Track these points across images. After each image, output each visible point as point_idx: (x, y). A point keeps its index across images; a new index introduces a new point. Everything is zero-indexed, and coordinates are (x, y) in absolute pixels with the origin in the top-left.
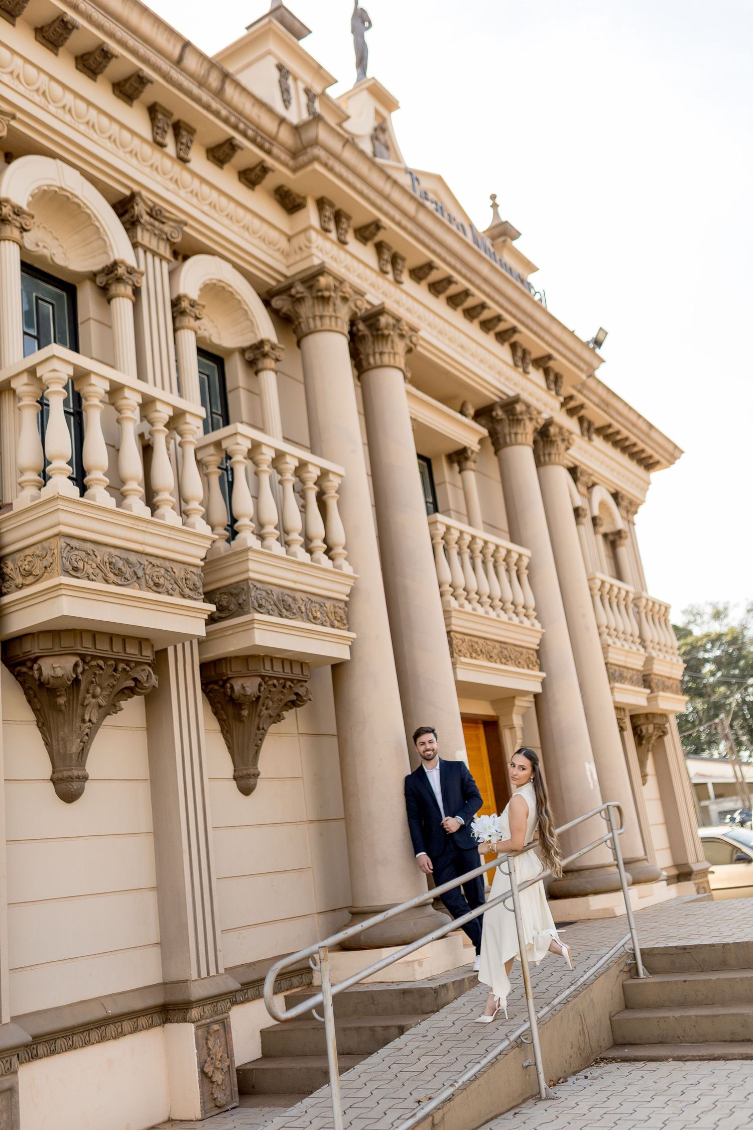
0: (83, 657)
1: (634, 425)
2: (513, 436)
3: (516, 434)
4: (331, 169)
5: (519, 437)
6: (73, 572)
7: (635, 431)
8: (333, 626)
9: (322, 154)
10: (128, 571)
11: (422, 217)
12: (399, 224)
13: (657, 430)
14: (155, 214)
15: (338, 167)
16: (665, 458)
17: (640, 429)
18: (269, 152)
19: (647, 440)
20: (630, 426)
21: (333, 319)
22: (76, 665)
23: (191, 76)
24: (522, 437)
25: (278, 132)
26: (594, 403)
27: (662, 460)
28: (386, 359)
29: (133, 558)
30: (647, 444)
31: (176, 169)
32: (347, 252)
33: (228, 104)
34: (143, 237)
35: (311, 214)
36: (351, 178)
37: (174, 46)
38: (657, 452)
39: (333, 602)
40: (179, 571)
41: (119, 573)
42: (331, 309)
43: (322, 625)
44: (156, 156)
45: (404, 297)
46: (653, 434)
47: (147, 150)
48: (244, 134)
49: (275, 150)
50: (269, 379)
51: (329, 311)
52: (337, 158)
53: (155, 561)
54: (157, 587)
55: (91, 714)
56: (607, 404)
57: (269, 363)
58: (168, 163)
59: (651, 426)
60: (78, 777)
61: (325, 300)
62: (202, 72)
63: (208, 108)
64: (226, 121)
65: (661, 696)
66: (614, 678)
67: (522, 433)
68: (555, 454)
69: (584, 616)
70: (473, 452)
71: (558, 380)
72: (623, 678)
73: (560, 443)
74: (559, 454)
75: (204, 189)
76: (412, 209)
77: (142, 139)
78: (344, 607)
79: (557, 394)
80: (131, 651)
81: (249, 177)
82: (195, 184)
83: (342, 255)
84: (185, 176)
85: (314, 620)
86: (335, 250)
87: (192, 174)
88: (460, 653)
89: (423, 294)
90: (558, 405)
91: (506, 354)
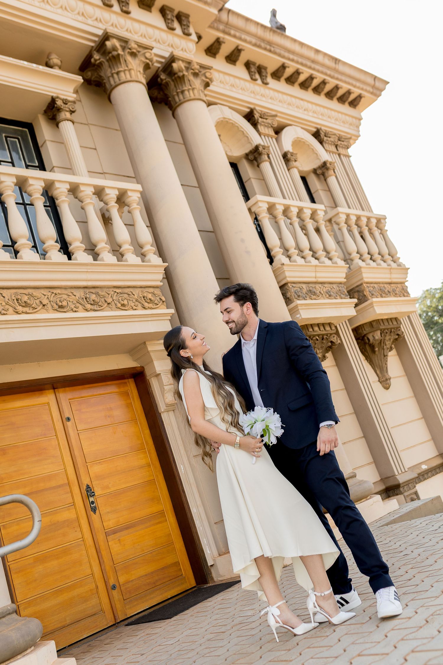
1: (313, 61)
2: (115, 76)
3: (118, 73)
5: (122, 74)
7: (317, 67)
13: (345, 64)
16: (366, 91)
17: (323, 65)
19: (336, 75)
20: (309, 63)
24: (125, 74)
26: (250, 43)
27: (363, 93)
30: (337, 79)
38: (355, 86)
46: (341, 68)
56: (270, 43)
59: (336, 61)
65: (376, 302)
66: (299, 296)
67: (124, 71)
68: (188, 90)
69: (242, 241)
70: (65, 102)
71: (181, 18)
72: (315, 294)
73: (191, 78)
74: (193, 89)
79: (187, 31)
90: (191, 46)
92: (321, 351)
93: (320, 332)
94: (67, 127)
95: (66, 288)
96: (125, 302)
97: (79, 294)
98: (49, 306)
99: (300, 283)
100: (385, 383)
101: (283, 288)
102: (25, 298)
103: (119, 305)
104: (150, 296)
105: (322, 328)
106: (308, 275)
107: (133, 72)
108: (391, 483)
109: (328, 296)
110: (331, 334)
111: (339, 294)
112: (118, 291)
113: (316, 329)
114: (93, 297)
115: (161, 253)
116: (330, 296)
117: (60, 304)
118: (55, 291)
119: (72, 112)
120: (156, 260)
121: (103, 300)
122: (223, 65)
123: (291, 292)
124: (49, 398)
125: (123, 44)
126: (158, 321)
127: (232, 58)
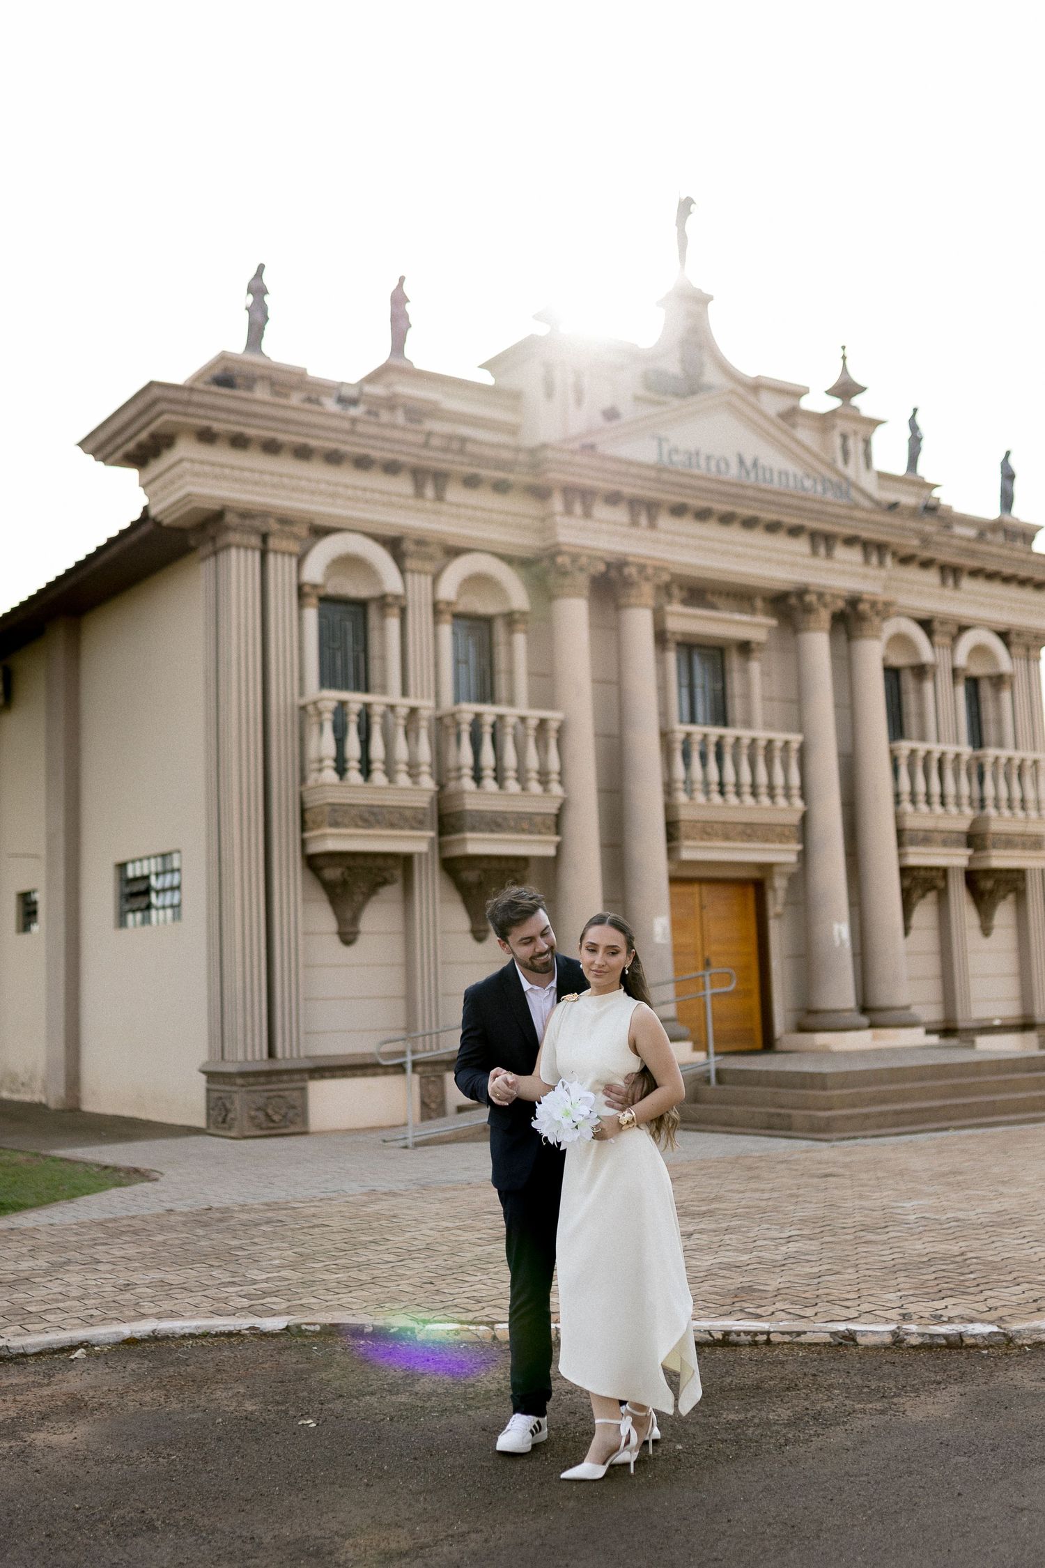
0: (349, 868)
2: (806, 621)
6: (335, 824)
8: (541, 833)
9: (554, 464)
10: (372, 818)
11: (665, 476)
14: (420, 542)
21: (572, 587)
22: (343, 874)
23: (437, 449)
25: (516, 457)
28: (633, 600)
29: (375, 810)
31: (438, 506)
32: (594, 520)
33: (470, 455)
34: (410, 563)
35: (557, 504)
39: (542, 815)
40: (408, 813)
41: (366, 821)
43: (530, 833)
44: (419, 503)
45: (659, 536)
47: (411, 502)
48: (486, 467)
49: (517, 469)
50: (520, 640)
51: (567, 581)
54: (392, 826)
55: (359, 898)
57: (520, 626)
58: (428, 505)
60: (352, 933)
61: (564, 573)
64: (470, 465)
67: (813, 619)
70: (758, 644)
71: (883, 549)
72: (929, 841)
73: (872, 616)
74: (869, 626)
75: (462, 511)
76: (653, 474)
77: (407, 497)
78: (553, 818)
79: (881, 563)
80: (380, 862)
81: (501, 487)
82: (454, 510)
83: (590, 524)
84: (444, 507)
85: (523, 831)
86: (581, 523)
87: (451, 504)
88: (688, 838)
89: (687, 526)
90: (883, 573)
91: (802, 546)
92: (919, 890)
93: (925, 875)
94: (755, 667)
95: (733, 823)
96: (768, 837)
97: (740, 828)
98: (721, 836)
99: (919, 830)
100: (986, 930)
101: (900, 832)
102: (707, 830)
103: (764, 838)
104: (787, 833)
105: (929, 872)
106: (928, 824)
108: (951, 1025)
109: (943, 844)
111: (956, 844)
112: (765, 827)
114: (749, 831)
115: (804, 794)
116: (946, 844)
117: (727, 835)
118: (726, 825)
119: (761, 650)
120: (798, 804)
121: (755, 833)
122: (913, 574)
123: (906, 837)
124: (695, 889)
125: (821, 596)
126: (784, 854)
127: (926, 564)
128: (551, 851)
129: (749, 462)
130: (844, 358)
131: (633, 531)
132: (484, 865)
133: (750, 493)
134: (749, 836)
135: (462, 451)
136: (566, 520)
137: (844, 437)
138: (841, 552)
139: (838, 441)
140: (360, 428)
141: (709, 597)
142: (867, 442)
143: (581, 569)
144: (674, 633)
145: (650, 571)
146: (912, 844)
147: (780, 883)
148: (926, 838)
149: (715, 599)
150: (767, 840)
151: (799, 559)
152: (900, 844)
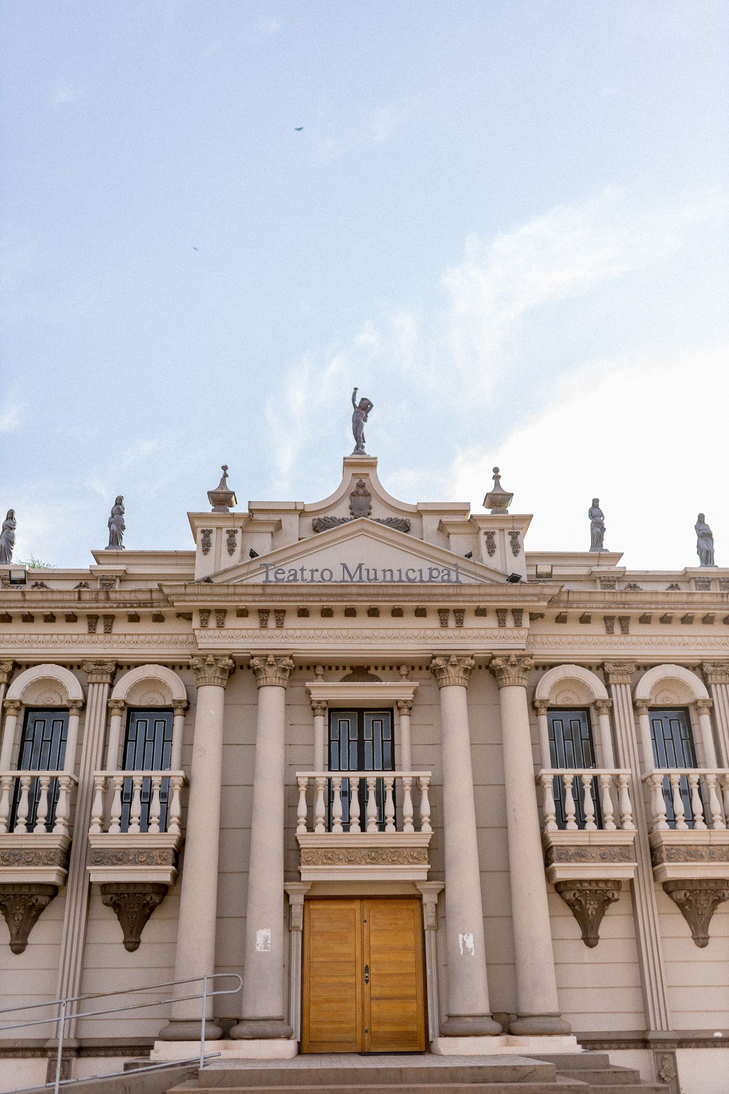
3: (442, 679)
4: (184, 601)
5: (444, 681)
8: (157, 864)
9: (174, 598)
11: (269, 590)
12: (254, 601)
14: (98, 663)
15: (187, 598)
18: (152, 607)
21: (204, 679)
23: (90, 601)
25: (151, 597)
28: (263, 682)
29: (17, 852)
31: (108, 636)
32: (227, 629)
33: (115, 601)
34: (92, 678)
35: (196, 622)
36: (200, 598)
37: (74, 595)
39: (160, 850)
40: (42, 853)
41: (6, 860)
42: (203, 673)
43: (148, 864)
44: (94, 637)
45: (291, 632)
47: (88, 637)
48: (131, 607)
49: (155, 605)
50: (176, 721)
51: (202, 675)
52: (185, 594)
53: (27, 851)
54: (28, 863)
57: (177, 711)
58: (101, 637)
60: (23, 944)
61: (198, 670)
62: (94, 597)
63: (105, 608)
64: (118, 607)
65: (669, 866)
66: (561, 859)
67: (446, 678)
68: (506, 678)
69: (514, 810)
70: (405, 702)
71: (517, 613)
72: (583, 856)
73: (509, 668)
74: (509, 677)
75: (129, 638)
76: (259, 590)
77: (84, 634)
78: (171, 852)
79: (518, 624)
80: (25, 890)
81: (159, 618)
82: (122, 638)
83: (224, 632)
84: (115, 638)
85: (142, 863)
86: (217, 632)
87: (119, 635)
88: (308, 862)
89: (315, 622)
90: (524, 633)
91: (432, 621)
92: (596, 903)
93: (590, 888)
94: (402, 721)
95: (357, 848)
96: (395, 859)
97: (364, 852)
98: (344, 859)
99: (569, 846)
100: (700, 941)
102: (329, 855)
103: (390, 860)
104: (415, 855)
105: (594, 884)
107: (451, 679)
108: (646, 1037)
109: (600, 858)
110: (607, 890)
111: (618, 857)
112: (392, 850)
113: (586, 885)
114: (373, 854)
116: (603, 858)
117: (350, 859)
118: (349, 850)
119: (410, 709)
120: (427, 828)
121: (380, 856)
122: (573, 628)
123: (555, 855)
124: (356, 905)
125: (447, 658)
126: (417, 872)
127: (585, 619)
128: (165, 877)
129: (352, 569)
130: (497, 478)
131: (264, 632)
132: (114, 890)
133: (354, 590)
134: (373, 859)
135: (108, 599)
136: (203, 633)
137: (490, 535)
138: (471, 622)
139: (483, 539)
140: (28, 597)
141: (372, 671)
142: (515, 535)
143: (210, 665)
144: (319, 702)
145: (271, 659)
146: (560, 860)
147: (429, 899)
148: (580, 853)
149: (379, 673)
150: (393, 862)
151: (429, 633)
152: (547, 861)
